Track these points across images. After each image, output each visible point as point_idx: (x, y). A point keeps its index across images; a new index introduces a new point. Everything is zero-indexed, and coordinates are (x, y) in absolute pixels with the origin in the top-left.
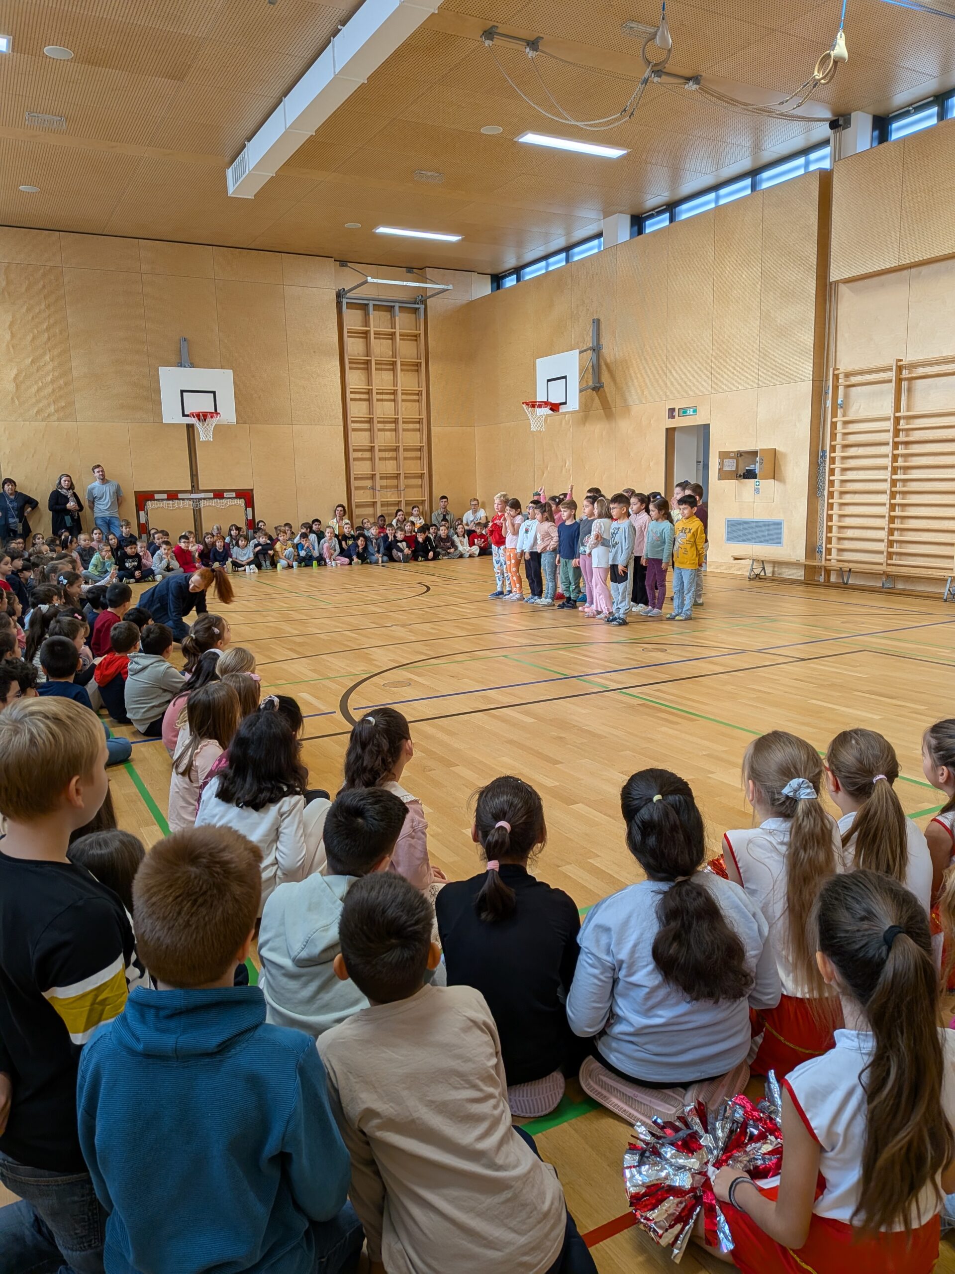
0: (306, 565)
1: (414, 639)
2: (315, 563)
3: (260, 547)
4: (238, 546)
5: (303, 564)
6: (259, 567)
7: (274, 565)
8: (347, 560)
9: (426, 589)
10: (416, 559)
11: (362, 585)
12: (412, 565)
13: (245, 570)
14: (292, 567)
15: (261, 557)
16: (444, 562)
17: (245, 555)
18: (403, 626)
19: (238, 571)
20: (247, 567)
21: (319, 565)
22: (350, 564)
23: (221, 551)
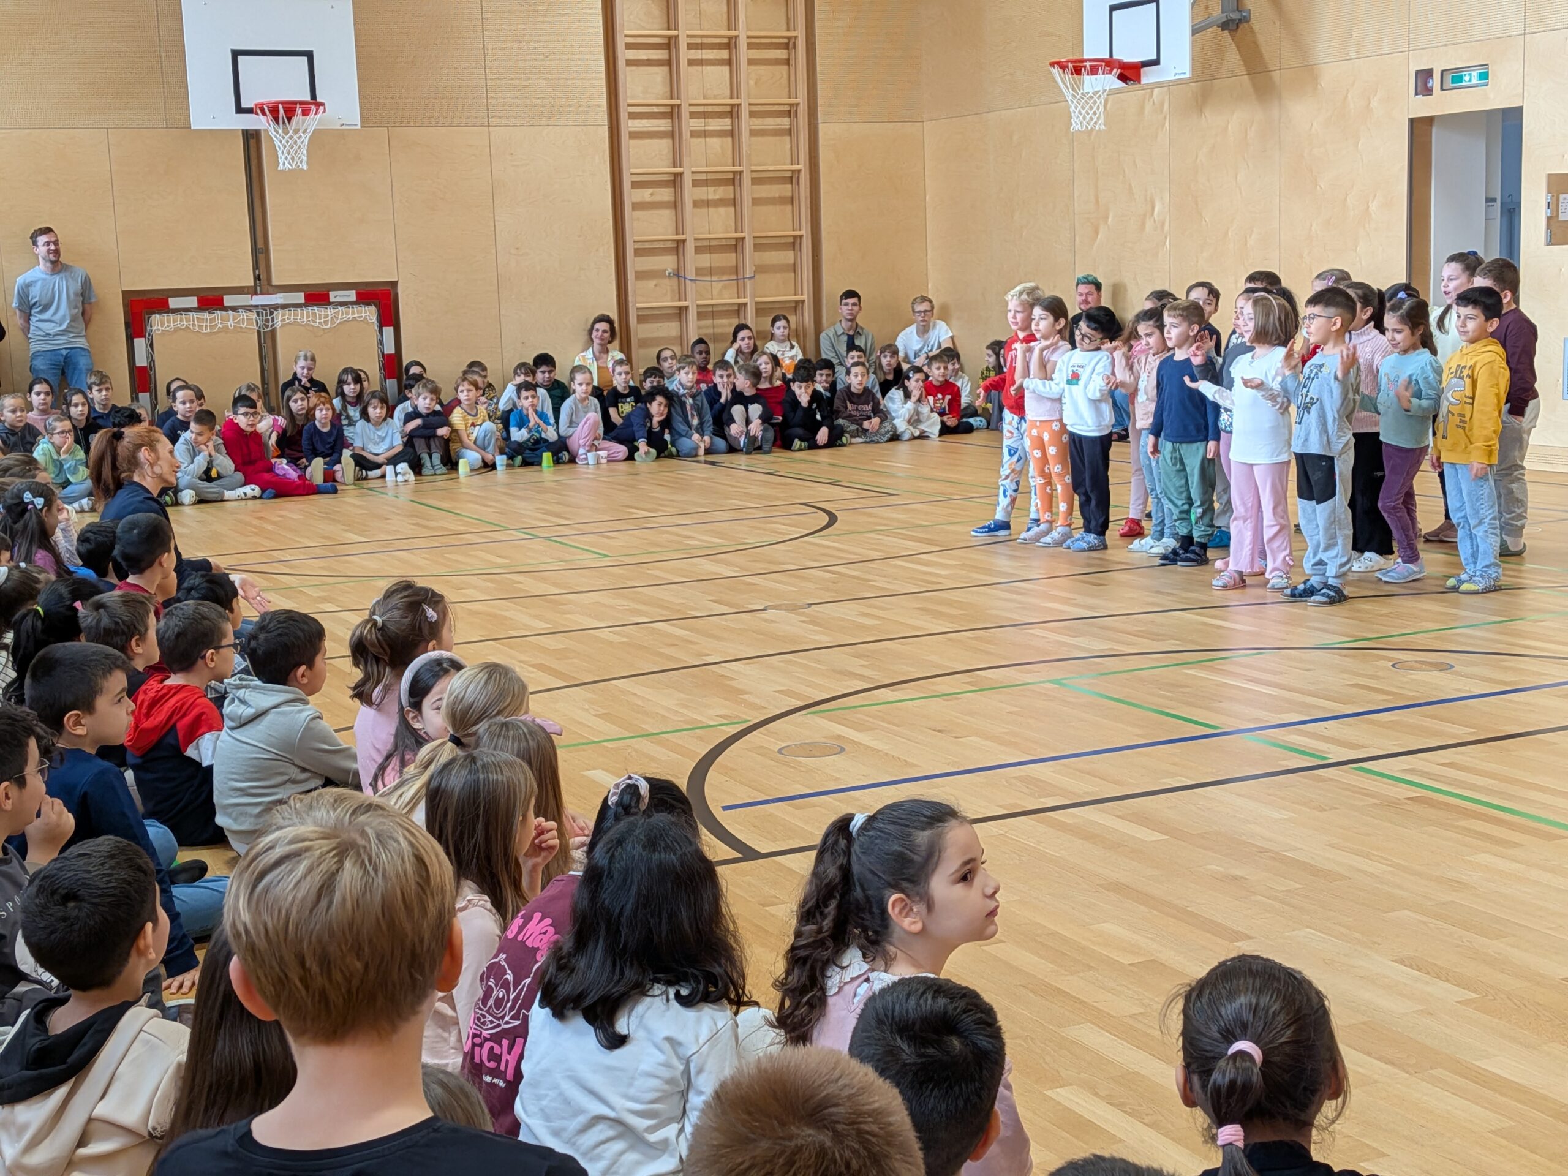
0: (526, 463)
1: (826, 640)
2: (547, 457)
3: (418, 422)
4: (368, 420)
5: (519, 459)
6: (417, 467)
7: (451, 463)
8: (622, 450)
9: (826, 519)
10: (787, 445)
11: (672, 511)
12: (777, 459)
13: (383, 476)
14: (493, 467)
15: (420, 444)
16: (854, 451)
17: (383, 439)
18: (794, 608)
19: (366, 478)
20: (389, 469)
21: (557, 461)
22: (630, 457)
23: (326, 430)
